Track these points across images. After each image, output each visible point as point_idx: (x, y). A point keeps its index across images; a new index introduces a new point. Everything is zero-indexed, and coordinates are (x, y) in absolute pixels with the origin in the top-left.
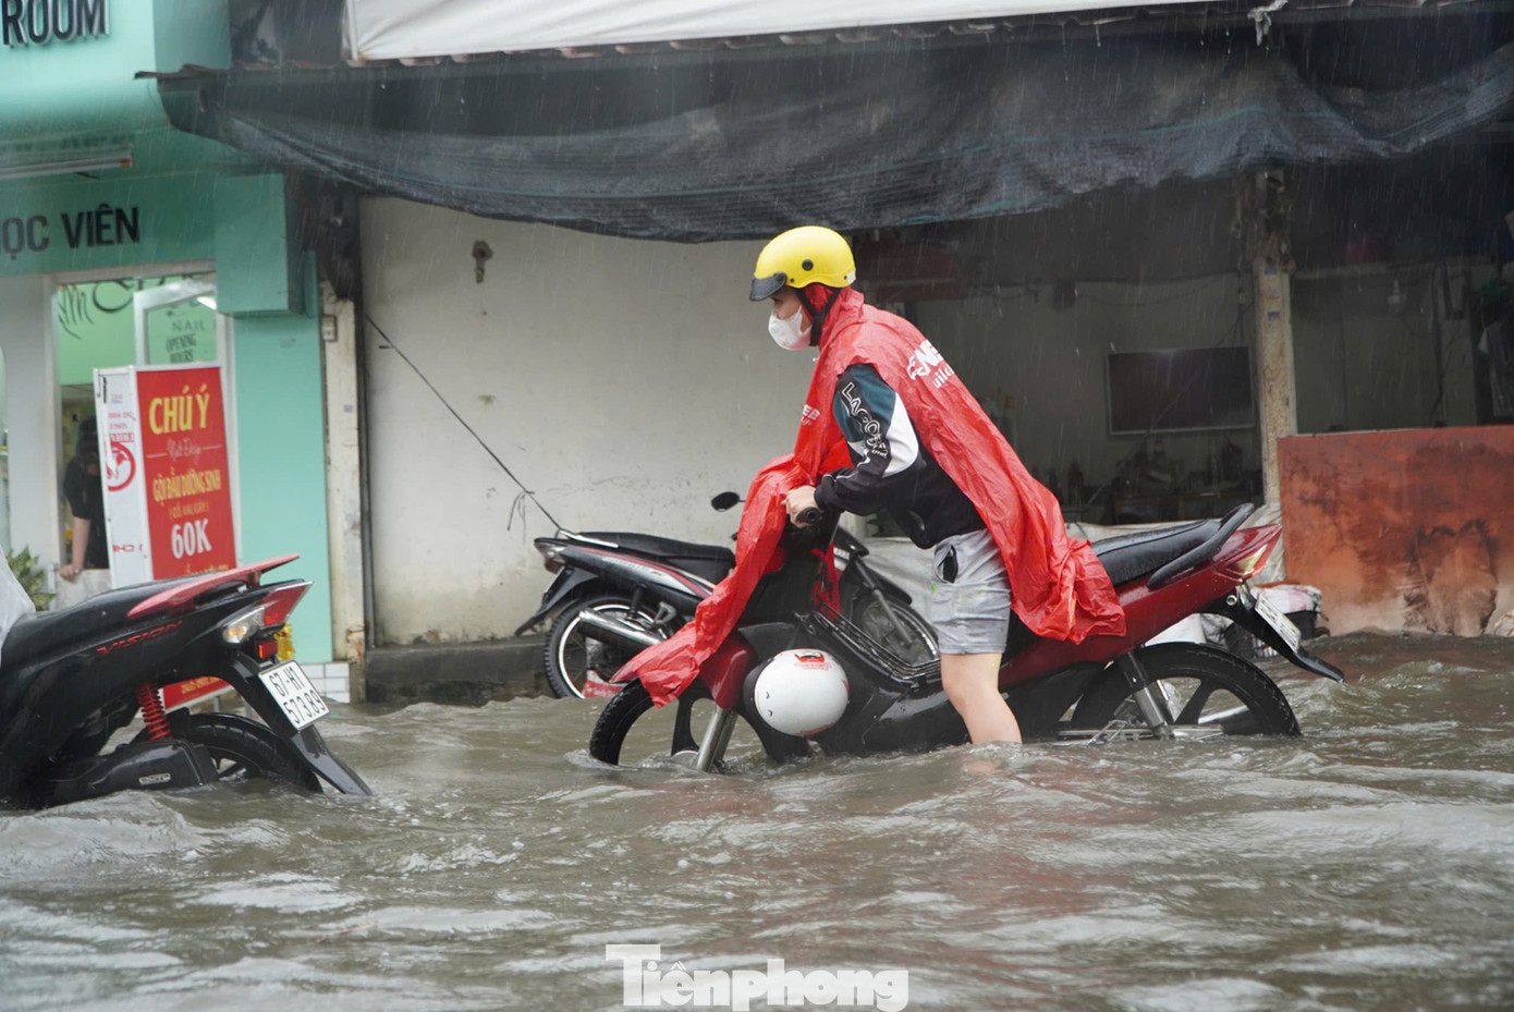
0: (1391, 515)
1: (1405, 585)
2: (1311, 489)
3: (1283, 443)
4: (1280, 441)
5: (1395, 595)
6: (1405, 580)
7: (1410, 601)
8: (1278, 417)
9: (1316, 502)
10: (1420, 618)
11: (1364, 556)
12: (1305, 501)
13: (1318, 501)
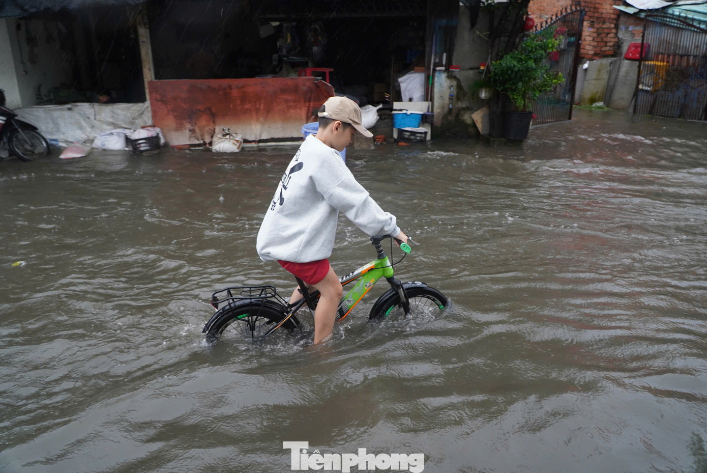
0: (184, 106)
1: (188, 126)
2: (159, 97)
3: (150, 83)
4: (148, 82)
5: (186, 129)
6: (188, 124)
7: (190, 131)
8: (148, 74)
9: (160, 101)
10: (194, 135)
11: (176, 117)
12: (157, 100)
13: (162, 101)
